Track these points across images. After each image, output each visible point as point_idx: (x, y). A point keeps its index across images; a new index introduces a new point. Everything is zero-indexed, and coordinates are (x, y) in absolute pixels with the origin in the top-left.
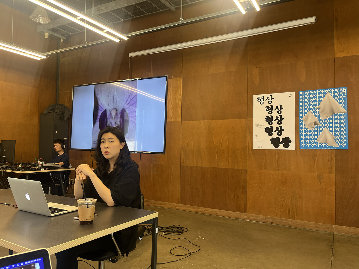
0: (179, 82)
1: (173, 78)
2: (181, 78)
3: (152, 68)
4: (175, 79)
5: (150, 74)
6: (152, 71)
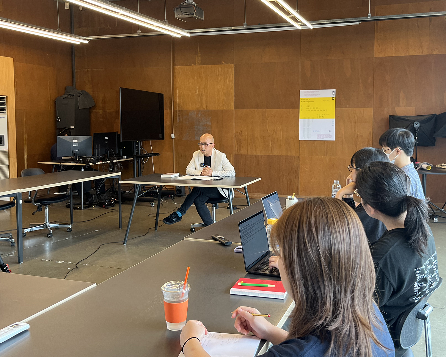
0: (231, 69)
2: (233, 65)
3: (199, 51)
4: (226, 65)
5: (197, 57)
6: (199, 54)
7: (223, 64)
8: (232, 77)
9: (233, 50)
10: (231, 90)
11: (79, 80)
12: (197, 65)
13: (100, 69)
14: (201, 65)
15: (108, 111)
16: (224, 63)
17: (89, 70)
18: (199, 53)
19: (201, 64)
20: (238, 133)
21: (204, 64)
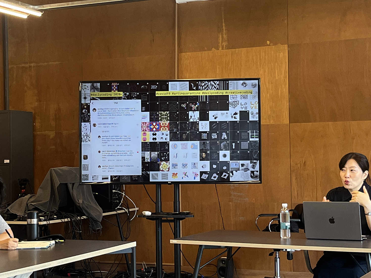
0: (282, 53)
1: (269, 45)
2: (286, 46)
3: (224, 24)
4: (274, 46)
5: (221, 36)
6: (224, 31)
7: (268, 45)
8: (286, 67)
9: (286, 21)
10: (284, 90)
11: (14, 83)
12: (220, 49)
13: (50, 63)
14: (227, 49)
15: (65, 133)
16: (270, 44)
17: (32, 65)
18: (224, 28)
19: (228, 47)
20: (299, 165)
21: (233, 47)
